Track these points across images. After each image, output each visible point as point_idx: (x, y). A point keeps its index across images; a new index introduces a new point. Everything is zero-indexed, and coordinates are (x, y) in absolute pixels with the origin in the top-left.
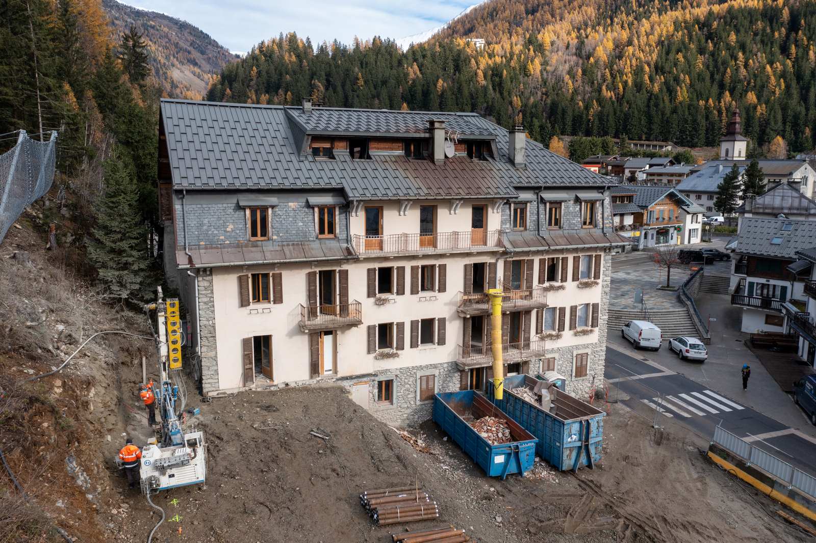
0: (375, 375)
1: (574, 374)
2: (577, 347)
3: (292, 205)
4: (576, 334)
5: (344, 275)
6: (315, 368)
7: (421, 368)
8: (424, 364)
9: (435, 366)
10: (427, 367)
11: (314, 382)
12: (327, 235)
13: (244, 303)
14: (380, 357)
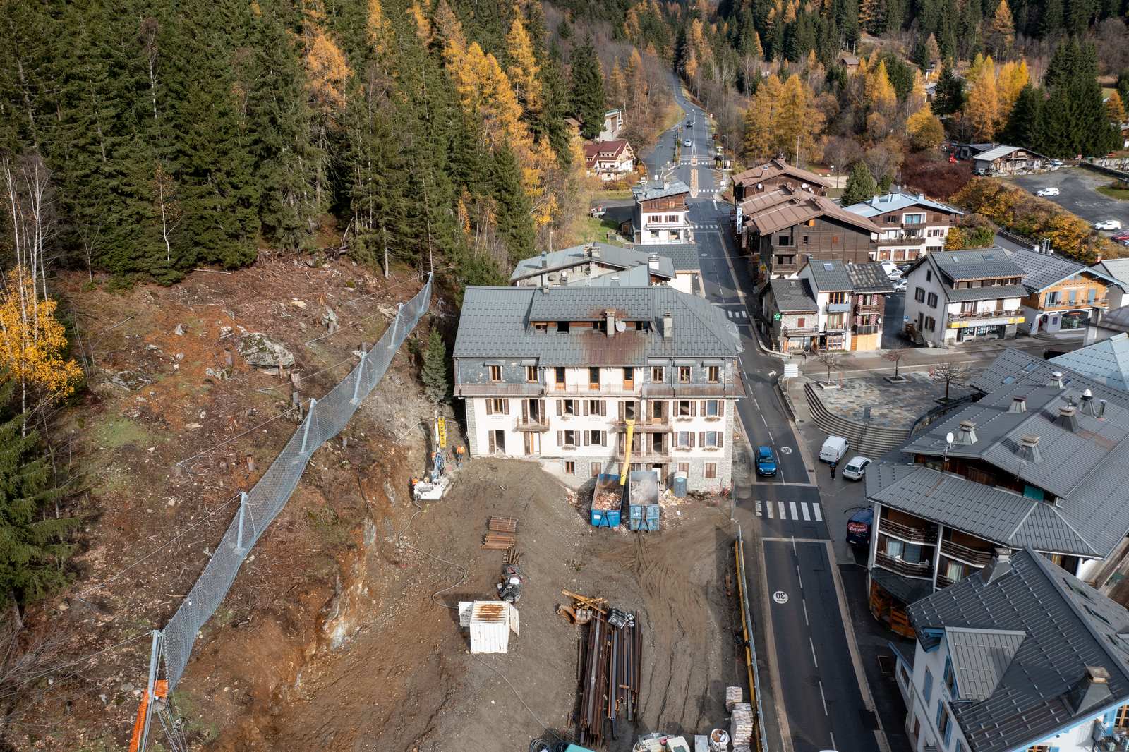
0: (564, 458)
1: (705, 475)
4: (703, 450)
5: (543, 402)
6: (527, 450)
7: (591, 458)
8: (593, 455)
9: (601, 458)
10: (595, 457)
11: (526, 458)
14: (566, 448)
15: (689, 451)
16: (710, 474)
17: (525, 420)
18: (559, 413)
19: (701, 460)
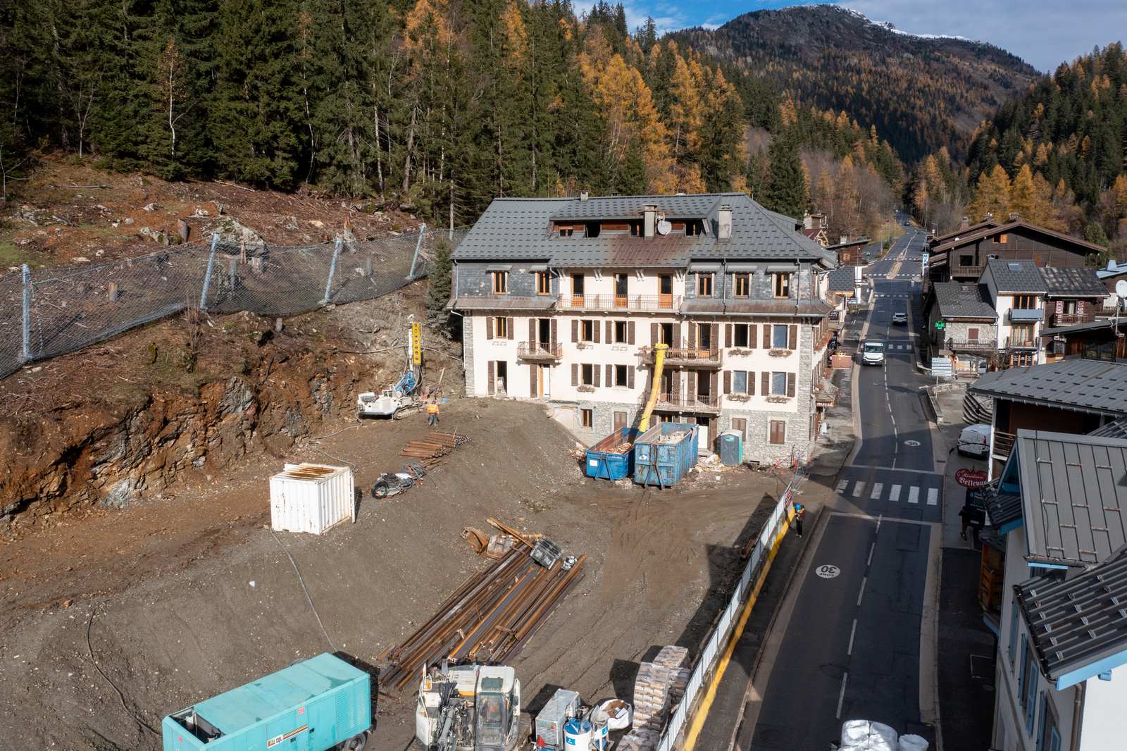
0: (577, 403)
1: (769, 439)
2: (773, 413)
3: (522, 271)
4: (768, 400)
5: (555, 322)
6: (534, 390)
7: (615, 405)
8: (617, 402)
9: (627, 405)
10: (620, 404)
11: (533, 400)
12: (544, 293)
13: (490, 337)
14: (581, 390)
15: (746, 400)
16: (777, 437)
17: (532, 349)
18: (575, 339)
19: (764, 414)
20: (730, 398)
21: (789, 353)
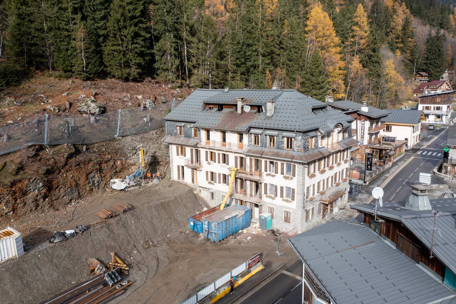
0: (209, 189)
1: (284, 220)
2: (285, 207)
3: (188, 126)
4: (283, 200)
5: (200, 151)
6: (193, 181)
7: (222, 192)
8: (223, 191)
11: (193, 185)
12: (196, 137)
13: (178, 155)
14: (210, 183)
15: (273, 199)
16: (287, 220)
17: (192, 162)
18: (207, 160)
19: (282, 207)
20: (267, 197)
21: (292, 179)
